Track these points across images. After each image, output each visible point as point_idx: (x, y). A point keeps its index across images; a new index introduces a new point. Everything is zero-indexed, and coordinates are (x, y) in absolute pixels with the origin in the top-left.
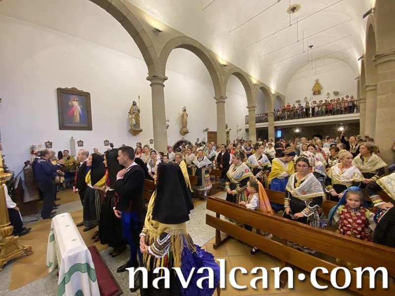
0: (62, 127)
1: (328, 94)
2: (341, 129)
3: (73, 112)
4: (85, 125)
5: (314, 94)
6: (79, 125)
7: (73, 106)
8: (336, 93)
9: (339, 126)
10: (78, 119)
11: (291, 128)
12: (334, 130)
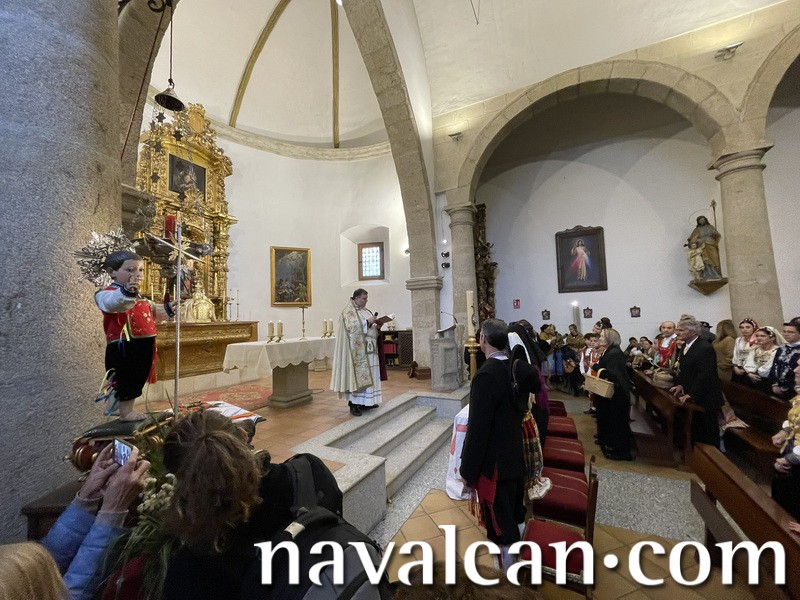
0: (563, 289)
3: (577, 264)
4: (595, 283)
6: (586, 284)
7: (577, 254)
10: (584, 273)
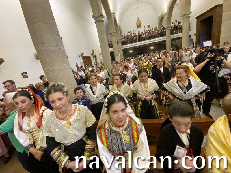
1: (145, 27)
2: (152, 48)
5: (138, 27)
8: (149, 26)
9: (151, 46)
11: (128, 50)
12: (148, 49)
